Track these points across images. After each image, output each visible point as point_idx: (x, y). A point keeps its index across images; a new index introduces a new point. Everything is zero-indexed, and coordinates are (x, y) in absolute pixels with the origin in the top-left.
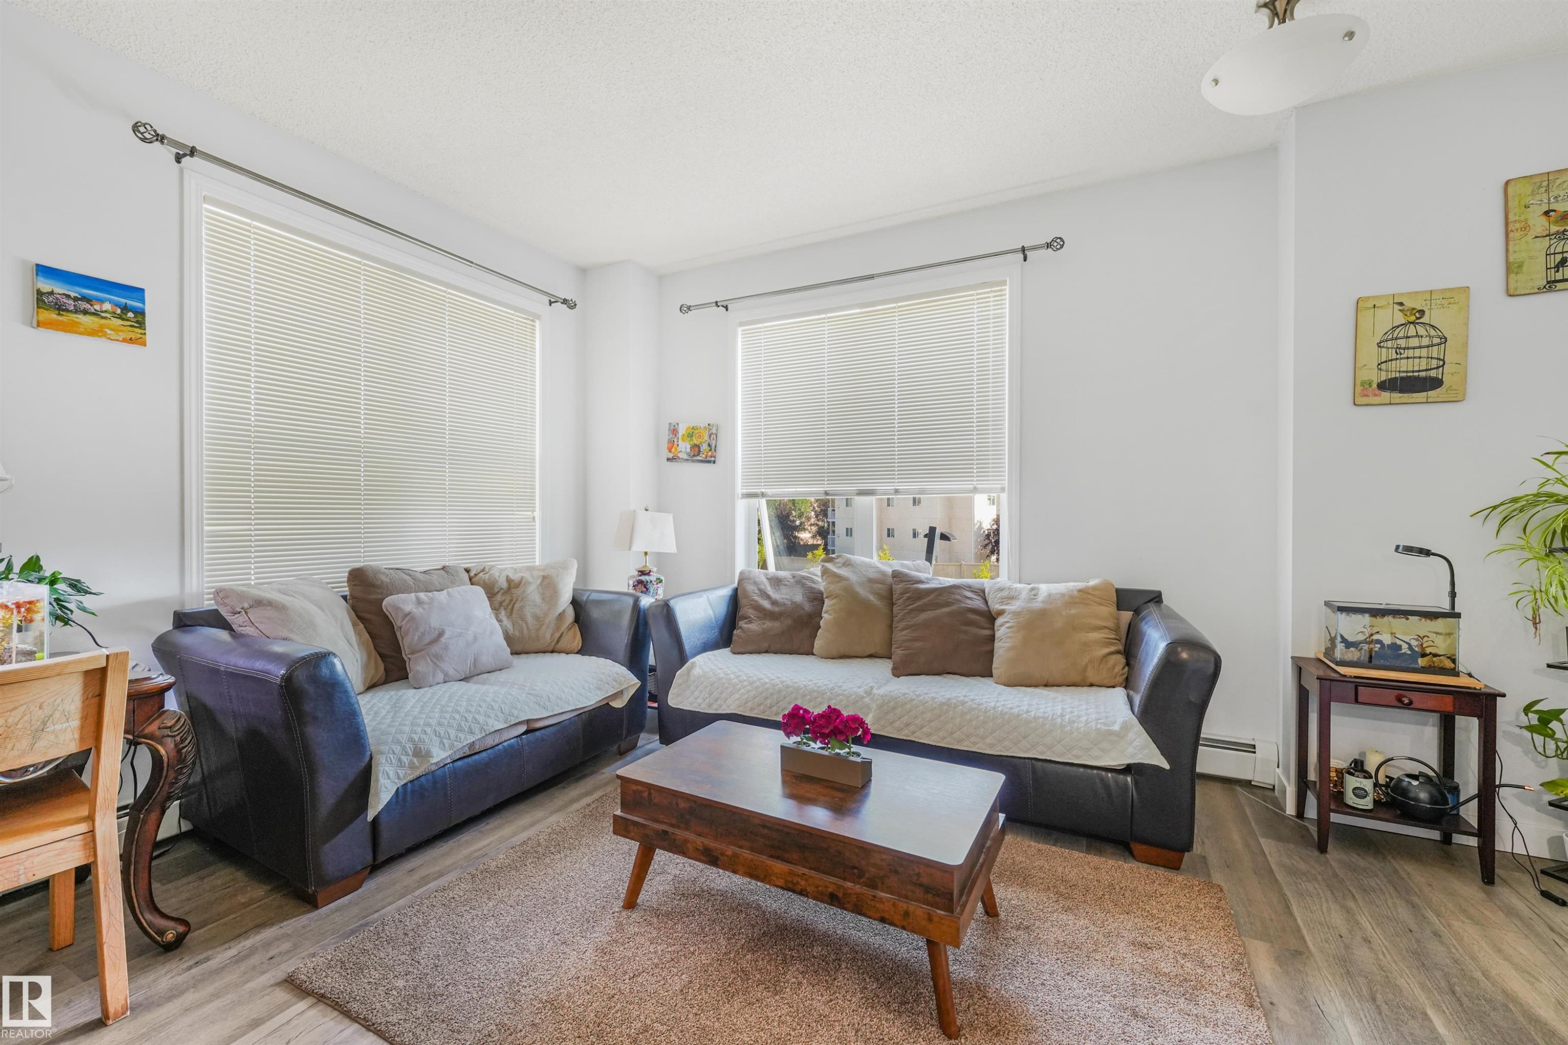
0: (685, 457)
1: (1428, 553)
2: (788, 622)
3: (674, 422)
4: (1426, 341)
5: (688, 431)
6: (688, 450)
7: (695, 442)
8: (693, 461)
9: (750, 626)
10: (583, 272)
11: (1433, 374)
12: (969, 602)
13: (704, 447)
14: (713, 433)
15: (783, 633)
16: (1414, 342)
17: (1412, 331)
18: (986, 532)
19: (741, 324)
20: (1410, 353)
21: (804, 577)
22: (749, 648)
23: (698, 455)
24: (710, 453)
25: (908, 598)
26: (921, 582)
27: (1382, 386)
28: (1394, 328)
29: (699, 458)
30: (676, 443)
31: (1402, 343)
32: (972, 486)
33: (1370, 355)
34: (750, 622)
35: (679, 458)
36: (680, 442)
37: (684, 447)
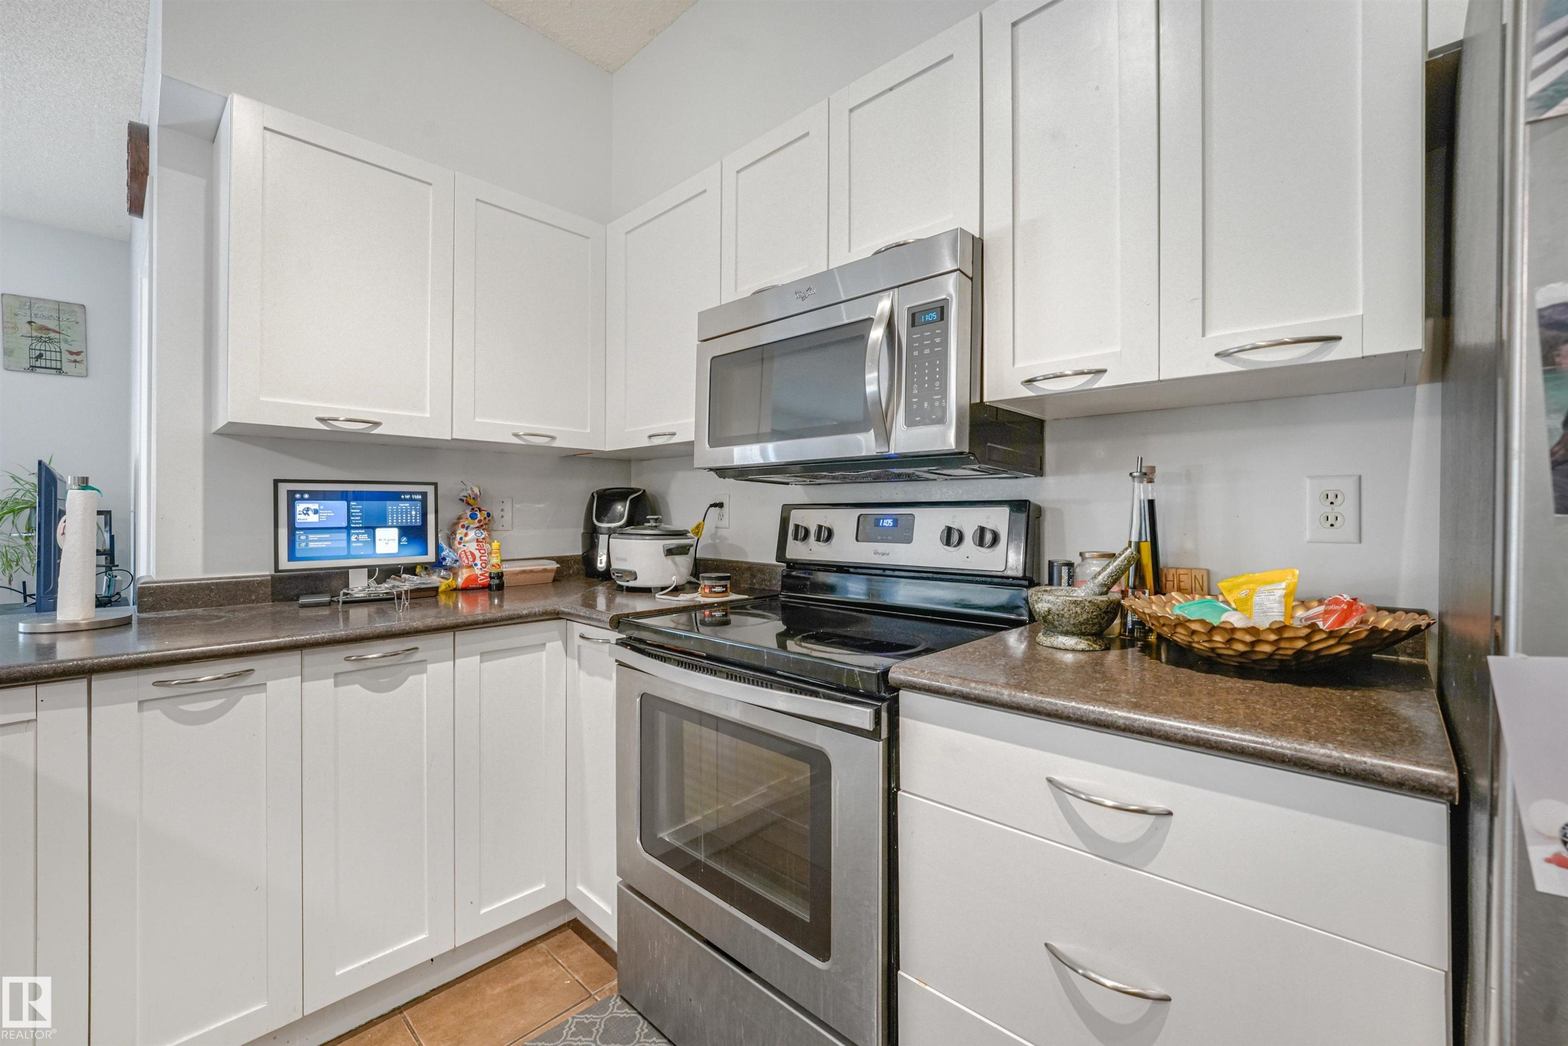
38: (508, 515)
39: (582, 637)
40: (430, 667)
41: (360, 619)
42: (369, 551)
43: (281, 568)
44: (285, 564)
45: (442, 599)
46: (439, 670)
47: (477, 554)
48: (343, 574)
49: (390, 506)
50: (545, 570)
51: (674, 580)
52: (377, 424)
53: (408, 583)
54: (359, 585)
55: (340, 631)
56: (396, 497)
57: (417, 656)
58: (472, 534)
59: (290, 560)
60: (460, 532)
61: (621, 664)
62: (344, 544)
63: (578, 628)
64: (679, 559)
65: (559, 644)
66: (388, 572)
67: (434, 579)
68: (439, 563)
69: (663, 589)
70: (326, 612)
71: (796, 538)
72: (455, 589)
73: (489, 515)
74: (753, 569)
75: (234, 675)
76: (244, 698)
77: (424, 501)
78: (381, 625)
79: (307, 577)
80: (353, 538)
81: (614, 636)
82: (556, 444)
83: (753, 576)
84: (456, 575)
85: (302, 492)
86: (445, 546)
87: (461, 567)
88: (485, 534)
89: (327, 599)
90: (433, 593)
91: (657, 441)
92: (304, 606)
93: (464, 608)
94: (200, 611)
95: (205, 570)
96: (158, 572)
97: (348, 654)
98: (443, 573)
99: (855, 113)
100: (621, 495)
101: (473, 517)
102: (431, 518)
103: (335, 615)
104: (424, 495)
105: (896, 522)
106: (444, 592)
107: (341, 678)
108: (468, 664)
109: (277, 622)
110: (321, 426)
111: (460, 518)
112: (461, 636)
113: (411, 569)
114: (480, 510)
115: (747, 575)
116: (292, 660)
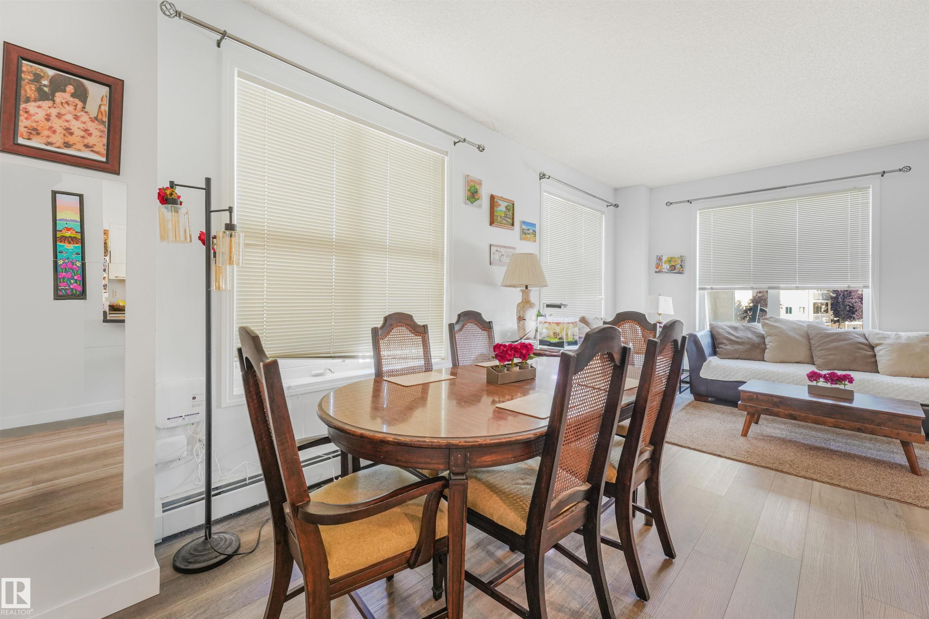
0: (666, 271)
2: (749, 346)
3: (660, 255)
5: (668, 259)
6: (668, 268)
7: (673, 264)
8: (670, 273)
9: (727, 347)
10: (616, 190)
12: (857, 339)
13: (678, 266)
14: (682, 259)
15: (746, 351)
18: (744, 308)
19: (699, 210)
21: (749, 327)
22: (729, 356)
23: (674, 270)
24: (681, 269)
25: (821, 337)
26: (828, 330)
29: (674, 271)
30: (661, 264)
32: (847, 285)
34: (726, 345)
35: (662, 271)
36: (663, 264)
37: (666, 267)
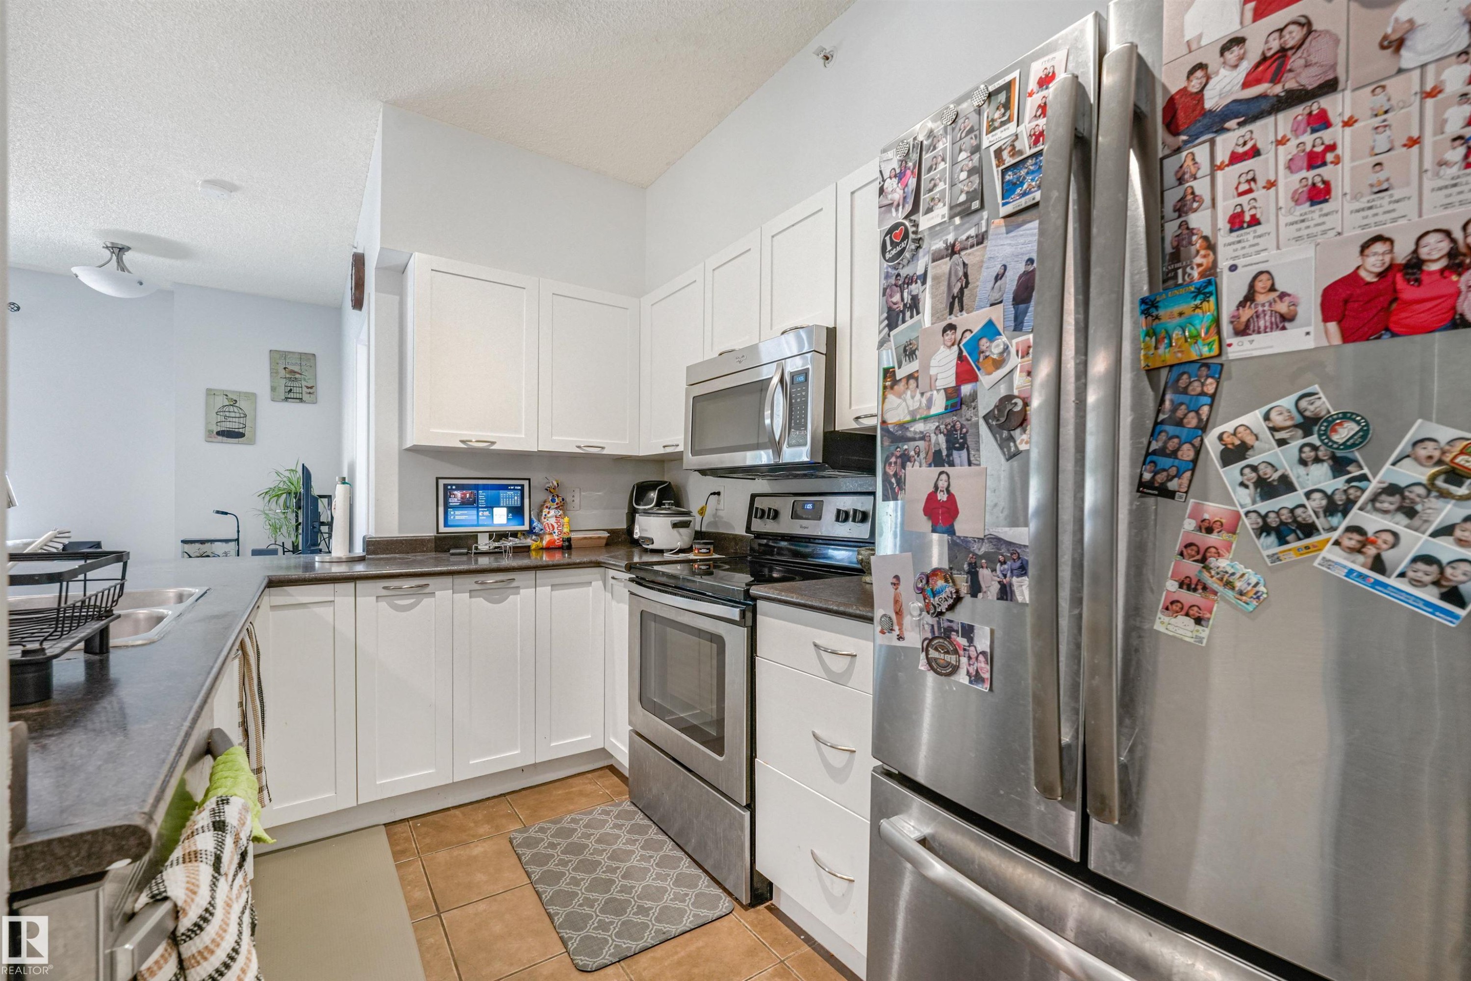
1: (226, 513)
4: (238, 415)
11: (241, 430)
16: (233, 415)
17: (231, 409)
20: (231, 419)
27: (218, 433)
28: (224, 406)
31: (227, 414)
33: (214, 418)
38: (577, 500)
39: (613, 578)
40: (522, 591)
41: (484, 562)
42: (489, 522)
43: (440, 531)
44: (442, 529)
45: (533, 554)
46: (527, 593)
47: (556, 526)
48: (474, 537)
49: (502, 493)
50: (599, 538)
51: (679, 545)
52: (493, 443)
53: (510, 543)
54: (484, 543)
55: (473, 567)
56: (505, 487)
57: (514, 584)
58: (552, 512)
59: (445, 526)
60: (545, 511)
61: (632, 593)
62: (475, 517)
63: (612, 573)
64: (682, 530)
65: (600, 583)
66: (501, 536)
67: (528, 541)
68: (531, 532)
69: (671, 550)
70: (465, 558)
71: (756, 517)
72: (542, 549)
73: (563, 500)
74: (736, 538)
75: (419, 586)
76: (425, 600)
77: (522, 490)
78: (495, 565)
79: (455, 537)
80: (480, 514)
81: (629, 576)
82: (605, 452)
83: (737, 544)
84: (542, 539)
85: (451, 485)
86: (535, 520)
87: (545, 534)
88: (561, 512)
89: (465, 551)
90: (526, 550)
91: (669, 450)
92: (453, 554)
93: (545, 558)
94: (397, 555)
95: (400, 531)
96: (376, 531)
97: (476, 579)
98: (534, 537)
99: (775, 238)
100: (652, 486)
101: (553, 501)
102: (526, 501)
103: (470, 559)
104: (522, 486)
105: (813, 506)
106: (535, 550)
107: (473, 593)
108: (544, 591)
109: (438, 561)
110: (462, 445)
111: (545, 502)
112: (540, 574)
113: (515, 534)
114: (558, 496)
115: (733, 543)
116: (448, 580)
